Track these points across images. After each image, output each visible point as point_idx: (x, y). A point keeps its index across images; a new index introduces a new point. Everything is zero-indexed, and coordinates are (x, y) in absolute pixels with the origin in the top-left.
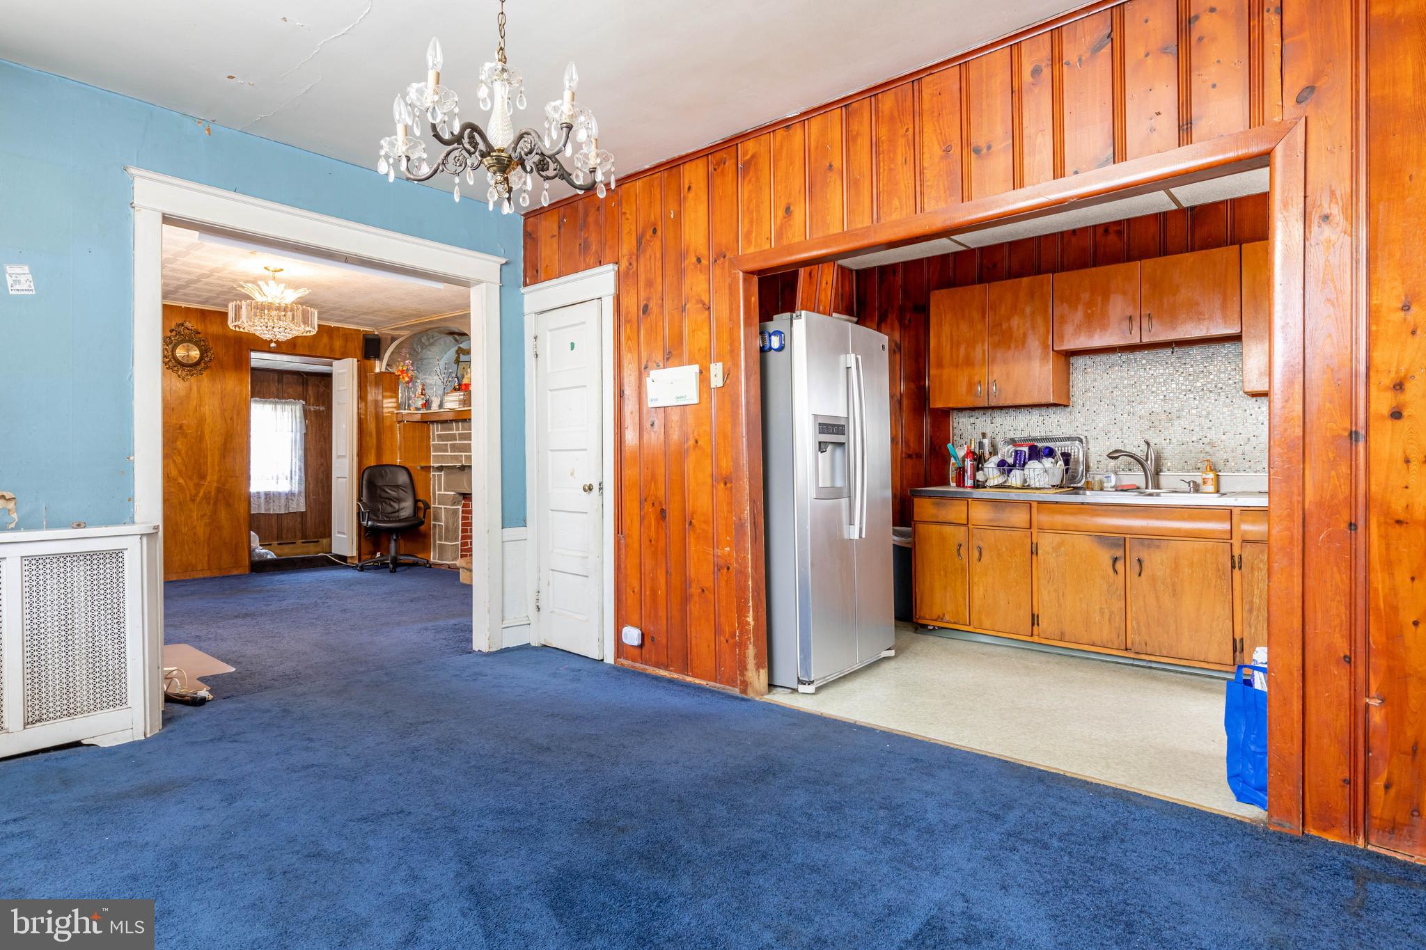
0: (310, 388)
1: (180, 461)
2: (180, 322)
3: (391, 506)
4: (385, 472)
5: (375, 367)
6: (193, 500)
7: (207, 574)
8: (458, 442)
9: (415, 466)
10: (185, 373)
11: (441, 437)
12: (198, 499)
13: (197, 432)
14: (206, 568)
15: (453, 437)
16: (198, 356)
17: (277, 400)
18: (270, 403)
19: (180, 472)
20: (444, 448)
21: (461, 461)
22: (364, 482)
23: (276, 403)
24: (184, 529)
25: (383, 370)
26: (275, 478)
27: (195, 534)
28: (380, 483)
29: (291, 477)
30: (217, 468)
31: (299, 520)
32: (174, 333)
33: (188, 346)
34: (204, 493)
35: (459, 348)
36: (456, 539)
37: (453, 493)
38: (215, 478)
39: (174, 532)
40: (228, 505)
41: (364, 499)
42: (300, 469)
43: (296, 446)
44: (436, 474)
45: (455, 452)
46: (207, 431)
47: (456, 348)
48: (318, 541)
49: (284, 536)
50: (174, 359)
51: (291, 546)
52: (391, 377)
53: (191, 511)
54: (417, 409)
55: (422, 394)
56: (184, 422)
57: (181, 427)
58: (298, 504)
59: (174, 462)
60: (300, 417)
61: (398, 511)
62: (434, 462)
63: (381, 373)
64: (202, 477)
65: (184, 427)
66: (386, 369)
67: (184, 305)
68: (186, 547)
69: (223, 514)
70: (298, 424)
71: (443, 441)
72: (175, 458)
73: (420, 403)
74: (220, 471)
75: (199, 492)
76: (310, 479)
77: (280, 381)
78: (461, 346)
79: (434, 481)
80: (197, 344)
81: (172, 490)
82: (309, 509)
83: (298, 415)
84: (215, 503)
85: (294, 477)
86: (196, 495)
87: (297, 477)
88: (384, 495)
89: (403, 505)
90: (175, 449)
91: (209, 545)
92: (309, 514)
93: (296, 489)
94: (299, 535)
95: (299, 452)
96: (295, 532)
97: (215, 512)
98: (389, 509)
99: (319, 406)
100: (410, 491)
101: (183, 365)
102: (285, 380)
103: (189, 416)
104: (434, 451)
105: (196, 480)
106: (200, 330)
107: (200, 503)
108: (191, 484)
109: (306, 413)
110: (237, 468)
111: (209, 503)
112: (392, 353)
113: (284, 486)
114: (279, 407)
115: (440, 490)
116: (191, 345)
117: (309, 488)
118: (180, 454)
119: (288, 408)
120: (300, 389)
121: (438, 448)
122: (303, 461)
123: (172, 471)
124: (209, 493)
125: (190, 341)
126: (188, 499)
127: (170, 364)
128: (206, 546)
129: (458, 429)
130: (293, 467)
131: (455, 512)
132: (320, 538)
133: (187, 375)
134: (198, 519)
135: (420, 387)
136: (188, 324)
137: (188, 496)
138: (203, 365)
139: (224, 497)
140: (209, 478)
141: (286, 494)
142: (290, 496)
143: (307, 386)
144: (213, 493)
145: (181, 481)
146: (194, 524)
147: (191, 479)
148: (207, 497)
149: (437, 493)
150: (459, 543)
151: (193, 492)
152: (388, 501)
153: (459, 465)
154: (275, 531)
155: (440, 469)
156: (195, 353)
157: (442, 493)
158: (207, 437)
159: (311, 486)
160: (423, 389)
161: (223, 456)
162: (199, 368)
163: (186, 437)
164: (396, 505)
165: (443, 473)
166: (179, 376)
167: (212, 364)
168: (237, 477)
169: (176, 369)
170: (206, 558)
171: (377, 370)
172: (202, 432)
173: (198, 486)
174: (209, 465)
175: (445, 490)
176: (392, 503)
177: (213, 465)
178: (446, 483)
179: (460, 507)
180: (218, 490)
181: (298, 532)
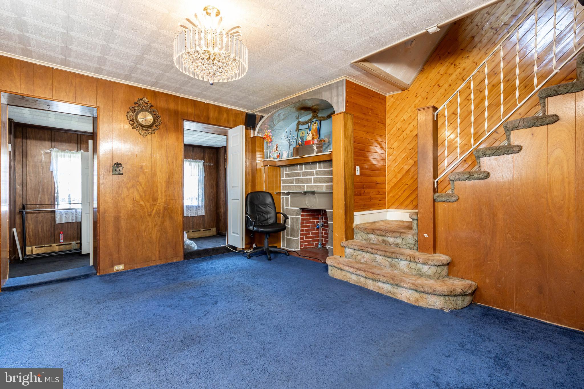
0: (206, 154)
1: (141, 190)
2: (140, 98)
3: (263, 216)
4: (259, 196)
5: (251, 134)
6: (149, 215)
7: (159, 263)
8: (301, 177)
9: (274, 192)
10: (144, 132)
11: (288, 175)
12: (153, 214)
13: (152, 170)
14: (157, 258)
15: (298, 174)
16: (152, 121)
17: (192, 160)
18: (188, 161)
19: (141, 197)
20: (290, 181)
21: (304, 189)
22: (248, 202)
23: (191, 162)
24: (144, 234)
25: (256, 135)
26: (191, 198)
27: (151, 237)
28: (256, 202)
29: (198, 198)
30: (164, 194)
31: (202, 219)
32: (137, 105)
33: (146, 114)
34: (156, 211)
35: (299, 121)
36: (298, 236)
37: (297, 208)
38: (163, 200)
39: (138, 236)
40: (171, 218)
41: (249, 212)
42: (202, 194)
43: (200, 183)
44: (285, 197)
45: (299, 183)
46: (158, 170)
47: (297, 122)
48: (210, 230)
49: (195, 227)
50: (137, 122)
51: (198, 232)
52: (260, 139)
53: (148, 222)
54: (274, 158)
55: (277, 150)
56: (143, 164)
57: (142, 167)
58: (201, 212)
59: (138, 190)
60: (202, 169)
61: (267, 220)
62: (283, 190)
63: (254, 137)
64: (155, 200)
65: (144, 168)
66: (257, 135)
67: (143, 86)
68: (145, 246)
69: (168, 223)
70: (201, 172)
71: (289, 177)
72: (138, 188)
73: (275, 155)
74: (166, 196)
75: (153, 210)
76: (207, 199)
77: (193, 151)
78: (300, 120)
79: (283, 201)
80: (151, 113)
81: (136, 209)
82: (206, 215)
83: (201, 168)
84: (163, 217)
85: (199, 198)
86: (151, 212)
87: (201, 198)
88: (259, 210)
89: (270, 215)
90: (138, 182)
91: (159, 243)
92: (206, 216)
93: (200, 204)
94: (202, 226)
95: (202, 186)
96: (200, 225)
97: (163, 222)
98: (263, 219)
99: (210, 163)
100: (272, 207)
101: (143, 126)
102: (195, 150)
103: (147, 160)
104: (283, 183)
105: (151, 202)
106: (153, 104)
107: (154, 217)
108: (148, 205)
109: (205, 166)
110: (176, 194)
111: (159, 217)
112: (261, 125)
113: (195, 203)
114: (192, 163)
115: (287, 206)
116: (148, 113)
117: (206, 204)
118: (141, 185)
119: (197, 164)
120: (202, 155)
121: (285, 182)
122: (204, 190)
123: (137, 196)
124: (159, 210)
125: (147, 110)
126: (147, 215)
127: (135, 125)
128: (157, 244)
129: (301, 169)
130: (199, 193)
131: (298, 219)
132: (211, 228)
133: (145, 133)
134: (152, 227)
135: (275, 146)
136: (145, 100)
137: (147, 213)
138: (155, 127)
139: (168, 213)
140: (159, 201)
141: (196, 207)
142: (198, 207)
143: (205, 153)
144: (162, 210)
145: (142, 203)
146: (150, 230)
147: (148, 201)
148: (158, 213)
149: (285, 208)
150: (299, 238)
151: (150, 210)
152: (261, 214)
153: (303, 191)
154: (191, 224)
155: (288, 194)
156: (150, 118)
157: (289, 208)
158: (158, 175)
159: (207, 203)
160: (277, 147)
161: (168, 187)
162: (153, 129)
163: (145, 174)
164: (266, 216)
165: (289, 196)
166: (140, 134)
167: (161, 126)
168: (176, 200)
169: (138, 129)
170: (158, 253)
171: (252, 136)
172: (155, 171)
173: (152, 205)
174: (159, 193)
175: (291, 206)
176: (264, 215)
177: (161, 192)
178: (292, 202)
179: (300, 217)
180: (165, 209)
181: (201, 225)
